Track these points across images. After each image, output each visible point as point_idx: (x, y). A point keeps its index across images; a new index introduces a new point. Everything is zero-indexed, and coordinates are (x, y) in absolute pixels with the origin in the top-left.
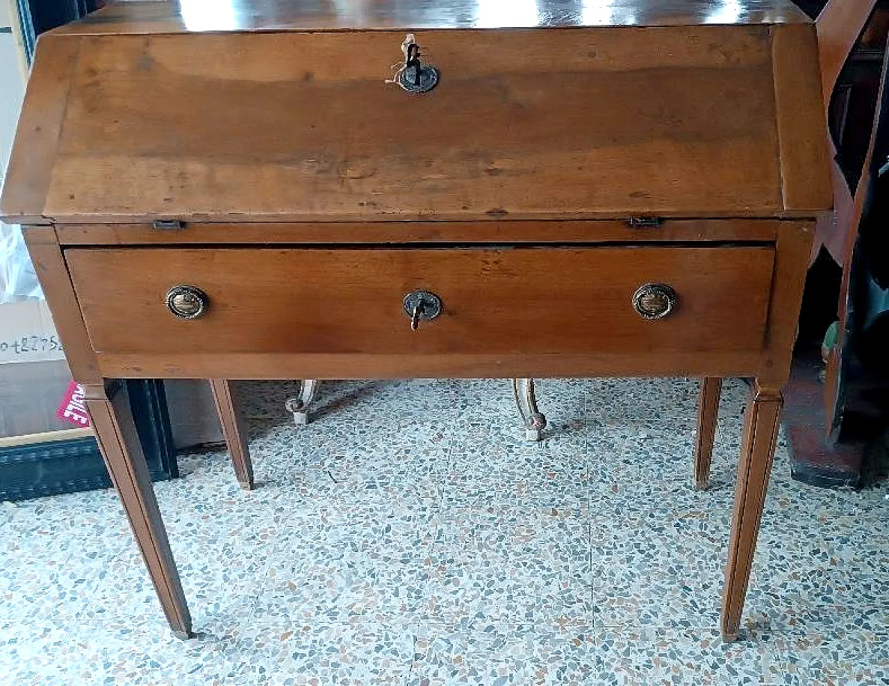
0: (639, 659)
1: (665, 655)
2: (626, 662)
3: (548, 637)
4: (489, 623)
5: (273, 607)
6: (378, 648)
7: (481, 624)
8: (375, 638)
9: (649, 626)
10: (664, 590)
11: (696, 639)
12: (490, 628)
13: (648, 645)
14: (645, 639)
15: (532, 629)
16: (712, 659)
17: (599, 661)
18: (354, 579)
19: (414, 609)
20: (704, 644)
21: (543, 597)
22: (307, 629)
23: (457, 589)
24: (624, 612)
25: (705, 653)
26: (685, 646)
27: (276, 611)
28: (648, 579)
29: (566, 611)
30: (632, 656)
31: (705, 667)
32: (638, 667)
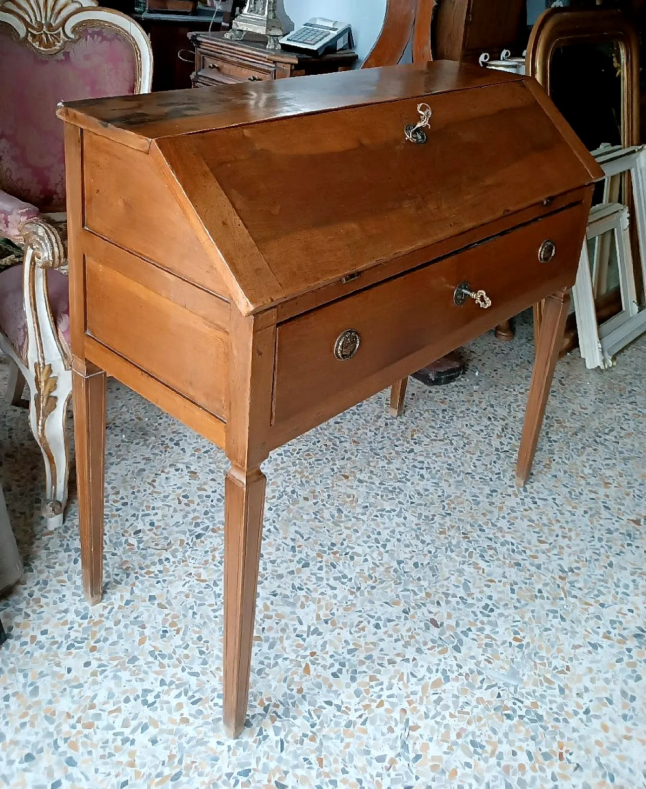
0: (503, 524)
1: (508, 514)
2: (500, 529)
3: (450, 546)
4: (411, 563)
5: (266, 662)
6: (377, 626)
7: (409, 567)
8: (365, 623)
9: (481, 504)
10: (461, 481)
11: (510, 496)
12: (416, 565)
13: (496, 514)
14: (491, 512)
15: (437, 548)
16: (529, 500)
17: (491, 539)
18: (291, 600)
19: (359, 588)
20: (516, 495)
22: (313, 654)
23: (362, 558)
24: (461, 506)
25: (522, 499)
26: (512, 502)
27: (272, 662)
28: (446, 481)
29: (436, 525)
30: (499, 525)
31: (533, 506)
32: (510, 528)
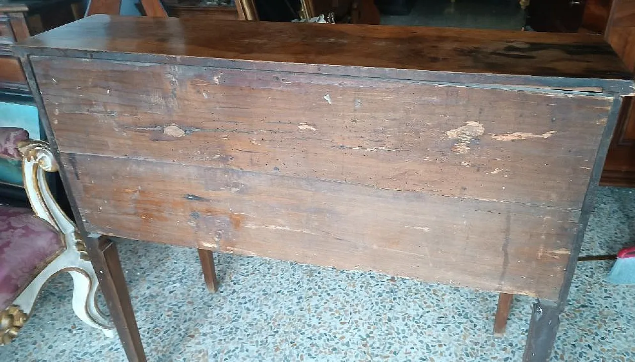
0: (314, 321)
1: (316, 311)
2: (314, 327)
3: (286, 358)
9: (295, 312)
10: (276, 301)
11: (311, 297)
13: (307, 316)
14: (303, 316)
16: (324, 294)
17: (311, 338)
20: (315, 295)
21: (257, 355)
24: (282, 320)
25: (320, 296)
26: (314, 301)
28: (266, 305)
29: (271, 346)
30: (312, 324)
31: (328, 298)
32: (320, 323)
